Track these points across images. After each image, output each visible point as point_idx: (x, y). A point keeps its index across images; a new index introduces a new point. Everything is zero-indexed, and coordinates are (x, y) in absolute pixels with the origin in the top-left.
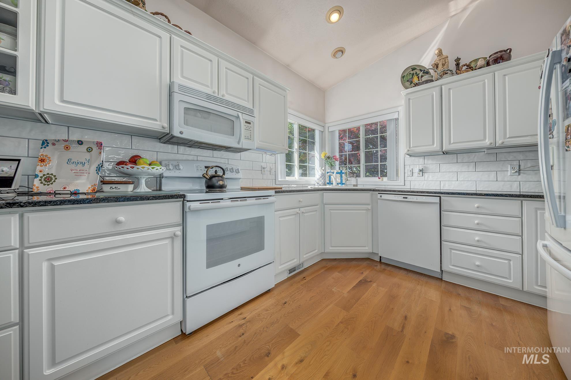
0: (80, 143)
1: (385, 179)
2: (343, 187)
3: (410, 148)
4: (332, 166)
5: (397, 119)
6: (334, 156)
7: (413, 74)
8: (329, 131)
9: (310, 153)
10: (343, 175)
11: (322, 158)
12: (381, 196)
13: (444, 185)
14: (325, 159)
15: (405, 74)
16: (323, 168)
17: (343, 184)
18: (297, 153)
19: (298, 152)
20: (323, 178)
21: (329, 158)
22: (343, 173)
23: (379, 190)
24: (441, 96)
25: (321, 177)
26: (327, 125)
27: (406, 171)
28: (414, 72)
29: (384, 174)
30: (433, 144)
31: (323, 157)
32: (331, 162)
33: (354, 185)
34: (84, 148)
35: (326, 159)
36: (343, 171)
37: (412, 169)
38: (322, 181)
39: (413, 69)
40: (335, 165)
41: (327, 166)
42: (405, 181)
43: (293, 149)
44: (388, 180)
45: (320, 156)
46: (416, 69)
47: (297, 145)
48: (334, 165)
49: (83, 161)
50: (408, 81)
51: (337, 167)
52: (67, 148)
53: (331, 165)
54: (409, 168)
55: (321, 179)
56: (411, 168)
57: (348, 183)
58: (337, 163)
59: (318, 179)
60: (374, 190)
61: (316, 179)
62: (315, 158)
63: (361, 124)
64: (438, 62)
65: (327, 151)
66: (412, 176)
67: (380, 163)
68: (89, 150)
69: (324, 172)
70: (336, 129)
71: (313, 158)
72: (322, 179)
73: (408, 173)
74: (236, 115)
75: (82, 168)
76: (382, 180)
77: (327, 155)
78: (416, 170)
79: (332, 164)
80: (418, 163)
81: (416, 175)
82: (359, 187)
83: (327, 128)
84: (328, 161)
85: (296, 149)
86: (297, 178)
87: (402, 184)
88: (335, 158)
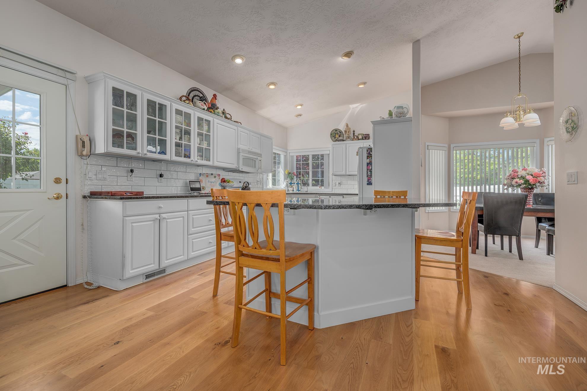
0: (212, 174)
1: (323, 187)
2: (299, 192)
3: (333, 172)
4: (292, 179)
5: (329, 154)
6: (293, 172)
7: (336, 133)
8: (290, 155)
9: (278, 170)
10: (299, 185)
12: (320, 197)
13: (349, 191)
14: (288, 175)
15: (332, 133)
16: (286, 181)
17: (299, 190)
21: (290, 173)
22: (299, 184)
23: (319, 194)
24: (346, 149)
25: (286, 186)
26: (288, 151)
27: (333, 184)
28: (336, 132)
29: (322, 185)
30: (343, 171)
31: (286, 173)
32: (291, 177)
33: (306, 191)
34: (213, 176)
36: (299, 183)
39: (336, 131)
41: (288, 179)
42: (332, 189)
44: (324, 188)
45: (284, 172)
46: (337, 131)
49: (214, 181)
50: (333, 137)
51: (295, 179)
52: (207, 176)
56: (335, 182)
57: (302, 190)
58: (295, 177)
59: (285, 188)
60: (316, 194)
63: (310, 154)
64: (346, 130)
65: (289, 169)
67: (321, 178)
68: (215, 177)
70: (295, 155)
71: (279, 173)
73: (334, 185)
74: (256, 158)
75: (214, 184)
76: (321, 188)
78: (337, 183)
80: (338, 180)
81: (337, 185)
82: (308, 192)
83: (289, 153)
86: (271, 187)
88: (294, 174)
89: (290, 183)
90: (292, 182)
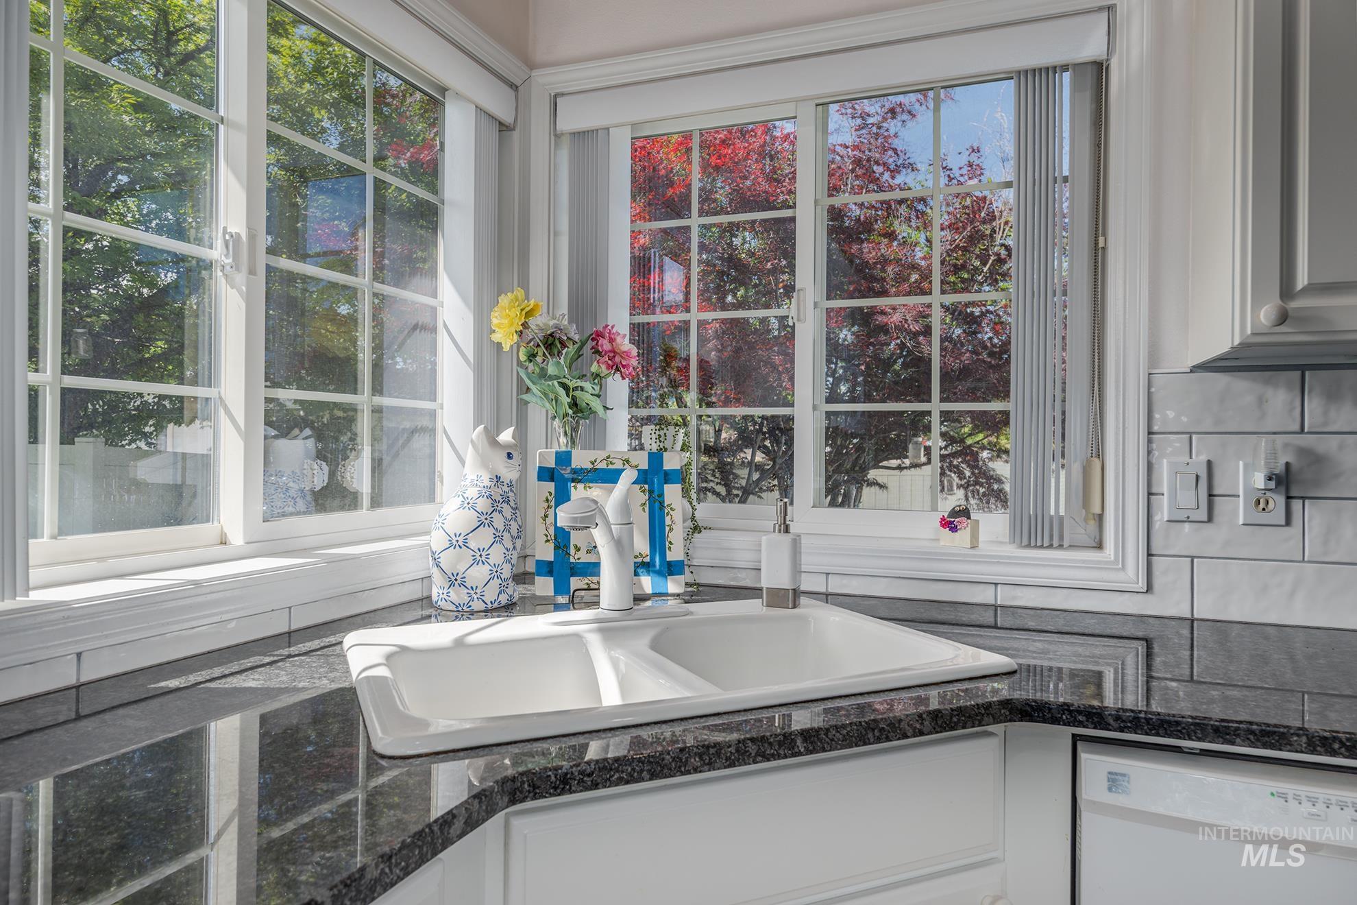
6: (599, 335)
9: (394, 300)
10: (672, 493)
11: (499, 345)
14: (523, 357)
16: (506, 436)
17: (672, 569)
18: (241, 278)
19: (252, 272)
20: (507, 529)
21: (552, 343)
22: (668, 477)
26: (545, 79)
27: (1164, 482)
31: (505, 336)
32: (571, 384)
35: (532, 357)
37: (1209, 463)
38: (497, 554)
40: (606, 408)
41: (538, 411)
42: (1149, 555)
43: (199, 241)
45: (483, 329)
47: (242, 197)
48: (596, 404)
51: (618, 421)
53: (574, 404)
54: (1187, 459)
55: (483, 538)
56: (1203, 458)
58: (618, 388)
59: (459, 543)
61: (437, 540)
62: (443, 340)
65: (538, 294)
66: (1210, 519)
67: (942, 400)
69: (509, 473)
71: (425, 336)
72: (498, 539)
73: (1178, 496)
77: (542, 322)
78: (1241, 477)
79: (586, 398)
80: (1256, 422)
81: (1238, 510)
84: (552, 370)
85: (233, 243)
87: (1133, 575)
88: (605, 345)
89: (546, 474)
90: (581, 459)
